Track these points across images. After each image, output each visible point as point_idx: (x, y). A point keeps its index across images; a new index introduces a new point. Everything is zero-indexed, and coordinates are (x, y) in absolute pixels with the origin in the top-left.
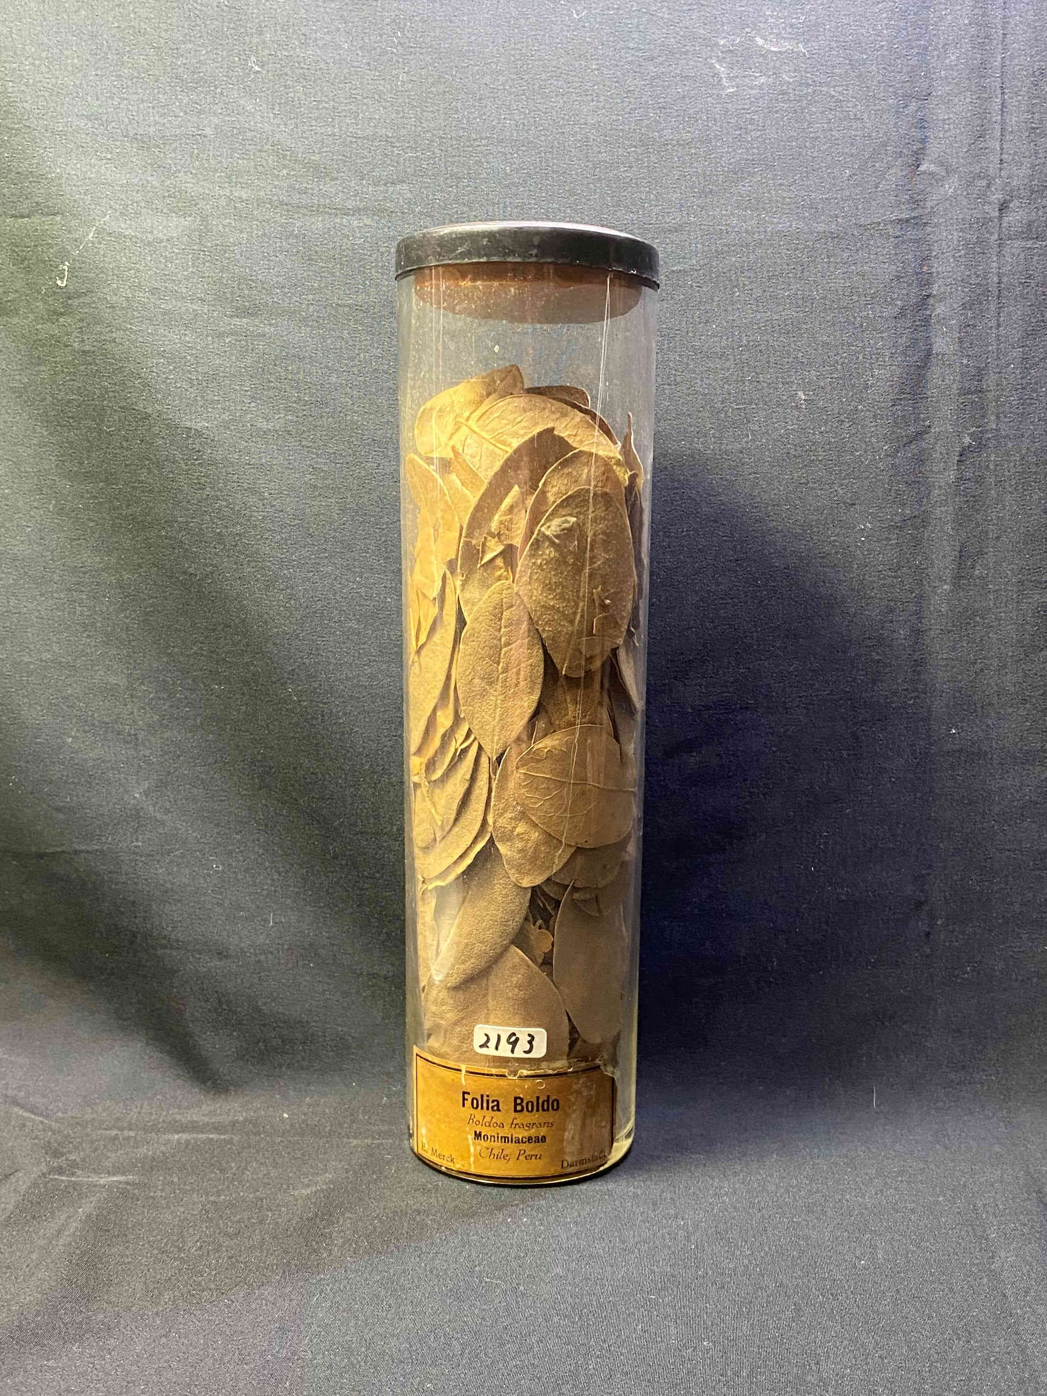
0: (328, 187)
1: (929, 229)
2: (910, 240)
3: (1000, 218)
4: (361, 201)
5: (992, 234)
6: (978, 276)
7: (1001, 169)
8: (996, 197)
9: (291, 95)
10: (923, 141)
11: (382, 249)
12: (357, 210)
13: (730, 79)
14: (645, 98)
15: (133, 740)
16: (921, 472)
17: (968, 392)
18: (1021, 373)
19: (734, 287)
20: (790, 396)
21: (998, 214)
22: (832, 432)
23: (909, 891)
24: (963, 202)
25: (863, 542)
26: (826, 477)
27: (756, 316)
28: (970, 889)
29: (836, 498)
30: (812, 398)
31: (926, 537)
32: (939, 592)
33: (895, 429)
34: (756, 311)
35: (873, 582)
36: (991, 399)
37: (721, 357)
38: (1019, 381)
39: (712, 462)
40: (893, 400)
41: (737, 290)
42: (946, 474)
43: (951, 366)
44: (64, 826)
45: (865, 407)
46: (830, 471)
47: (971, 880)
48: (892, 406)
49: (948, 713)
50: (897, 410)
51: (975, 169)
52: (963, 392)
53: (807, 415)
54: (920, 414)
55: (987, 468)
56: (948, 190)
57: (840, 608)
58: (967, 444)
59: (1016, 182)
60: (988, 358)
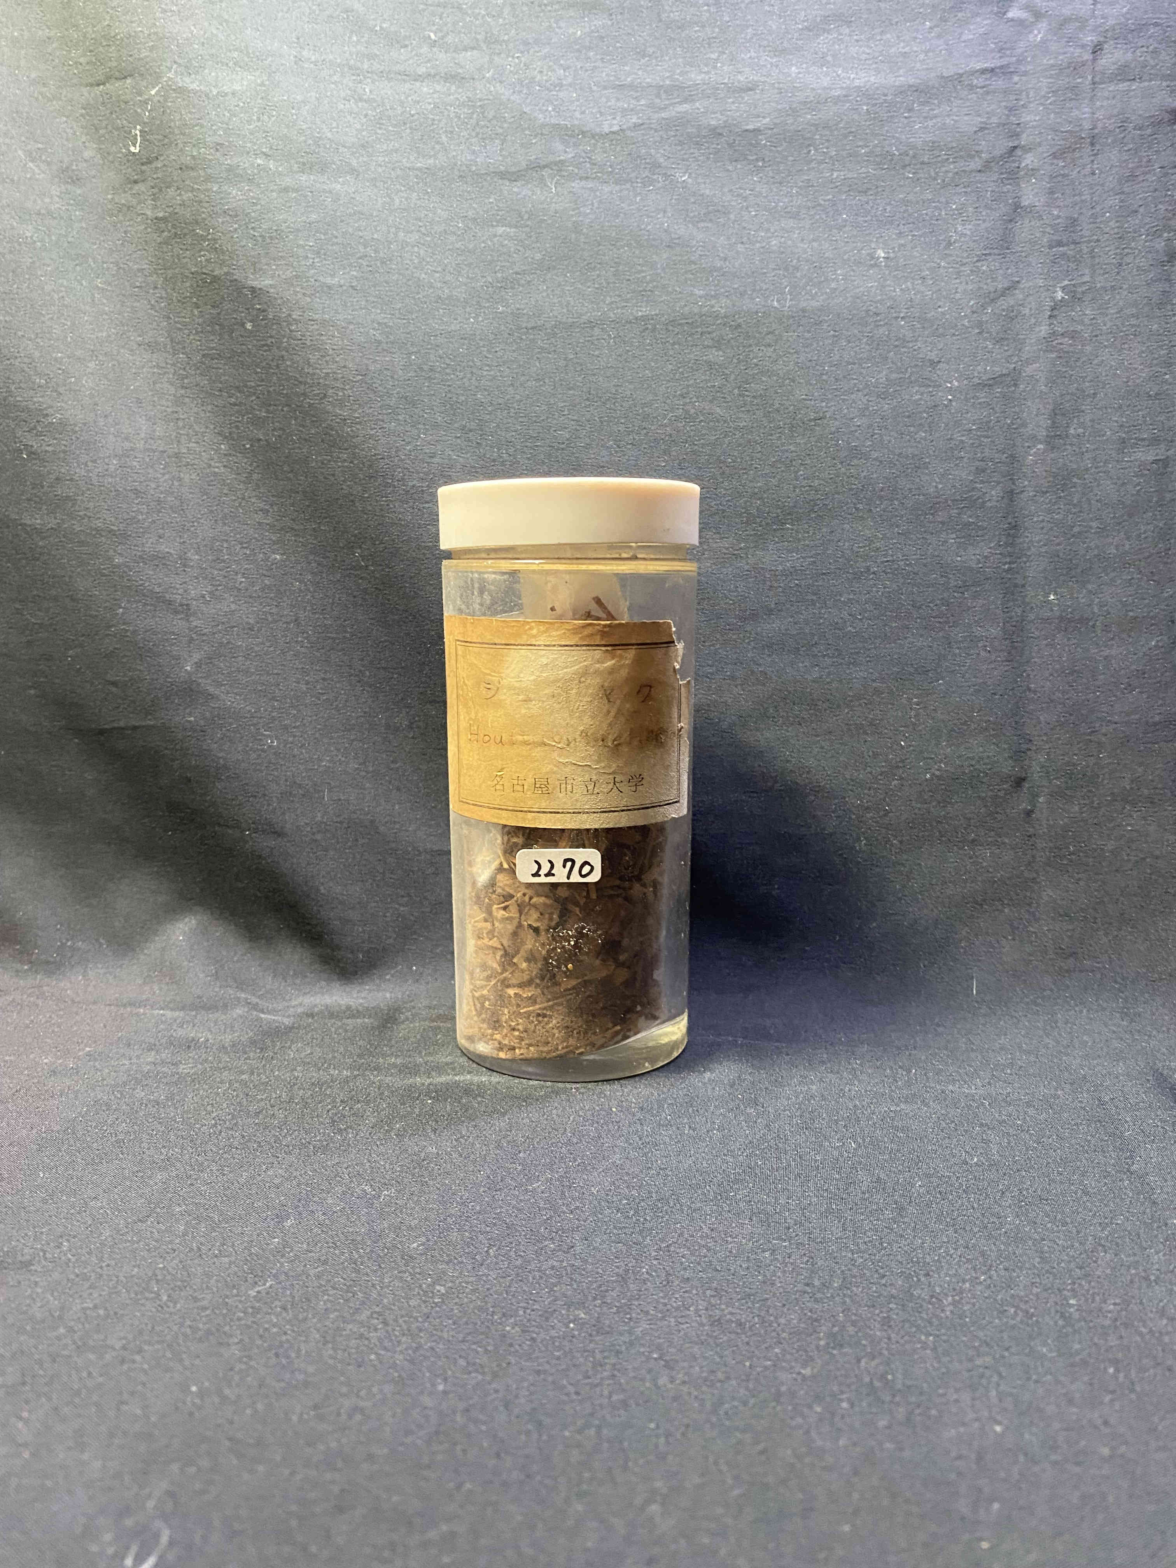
1: (1016, 78)
2: (995, 90)
3: (1094, 60)
5: (1084, 78)
6: (1070, 123)
7: (1094, 10)
8: (1090, 38)
15: (186, 610)
16: (1010, 329)
17: (1060, 244)
18: (1117, 222)
19: (809, 145)
20: (868, 254)
21: (1091, 57)
22: (914, 289)
23: (1007, 767)
24: (1053, 47)
25: (950, 400)
26: (909, 335)
27: (832, 175)
28: (1074, 765)
29: (920, 356)
30: (892, 255)
31: (1017, 396)
32: (1032, 452)
33: (981, 285)
34: (832, 170)
35: (962, 442)
36: (1085, 250)
37: (795, 216)
38: (1116, 230)
39: (788, 319)
40: (978, 256)
41: (812, 148)
42: (1037, 329)
43: (1040, 218)
44: (120, 701)
45: (949, 263)
46: (913, 329)
47: (1075, 755)
48: (977, 261)
49: (1046, 578)
50: (982, 266)
51: (1067, 11)
52: (1054, 244)
53: (887, 272)
54: (1007, 269)
55: (1082, 322)
56: (1036, 36)
57: (927, 468)
58: (1060, 298)
59: (1111, 22)
60: (1081, 209)
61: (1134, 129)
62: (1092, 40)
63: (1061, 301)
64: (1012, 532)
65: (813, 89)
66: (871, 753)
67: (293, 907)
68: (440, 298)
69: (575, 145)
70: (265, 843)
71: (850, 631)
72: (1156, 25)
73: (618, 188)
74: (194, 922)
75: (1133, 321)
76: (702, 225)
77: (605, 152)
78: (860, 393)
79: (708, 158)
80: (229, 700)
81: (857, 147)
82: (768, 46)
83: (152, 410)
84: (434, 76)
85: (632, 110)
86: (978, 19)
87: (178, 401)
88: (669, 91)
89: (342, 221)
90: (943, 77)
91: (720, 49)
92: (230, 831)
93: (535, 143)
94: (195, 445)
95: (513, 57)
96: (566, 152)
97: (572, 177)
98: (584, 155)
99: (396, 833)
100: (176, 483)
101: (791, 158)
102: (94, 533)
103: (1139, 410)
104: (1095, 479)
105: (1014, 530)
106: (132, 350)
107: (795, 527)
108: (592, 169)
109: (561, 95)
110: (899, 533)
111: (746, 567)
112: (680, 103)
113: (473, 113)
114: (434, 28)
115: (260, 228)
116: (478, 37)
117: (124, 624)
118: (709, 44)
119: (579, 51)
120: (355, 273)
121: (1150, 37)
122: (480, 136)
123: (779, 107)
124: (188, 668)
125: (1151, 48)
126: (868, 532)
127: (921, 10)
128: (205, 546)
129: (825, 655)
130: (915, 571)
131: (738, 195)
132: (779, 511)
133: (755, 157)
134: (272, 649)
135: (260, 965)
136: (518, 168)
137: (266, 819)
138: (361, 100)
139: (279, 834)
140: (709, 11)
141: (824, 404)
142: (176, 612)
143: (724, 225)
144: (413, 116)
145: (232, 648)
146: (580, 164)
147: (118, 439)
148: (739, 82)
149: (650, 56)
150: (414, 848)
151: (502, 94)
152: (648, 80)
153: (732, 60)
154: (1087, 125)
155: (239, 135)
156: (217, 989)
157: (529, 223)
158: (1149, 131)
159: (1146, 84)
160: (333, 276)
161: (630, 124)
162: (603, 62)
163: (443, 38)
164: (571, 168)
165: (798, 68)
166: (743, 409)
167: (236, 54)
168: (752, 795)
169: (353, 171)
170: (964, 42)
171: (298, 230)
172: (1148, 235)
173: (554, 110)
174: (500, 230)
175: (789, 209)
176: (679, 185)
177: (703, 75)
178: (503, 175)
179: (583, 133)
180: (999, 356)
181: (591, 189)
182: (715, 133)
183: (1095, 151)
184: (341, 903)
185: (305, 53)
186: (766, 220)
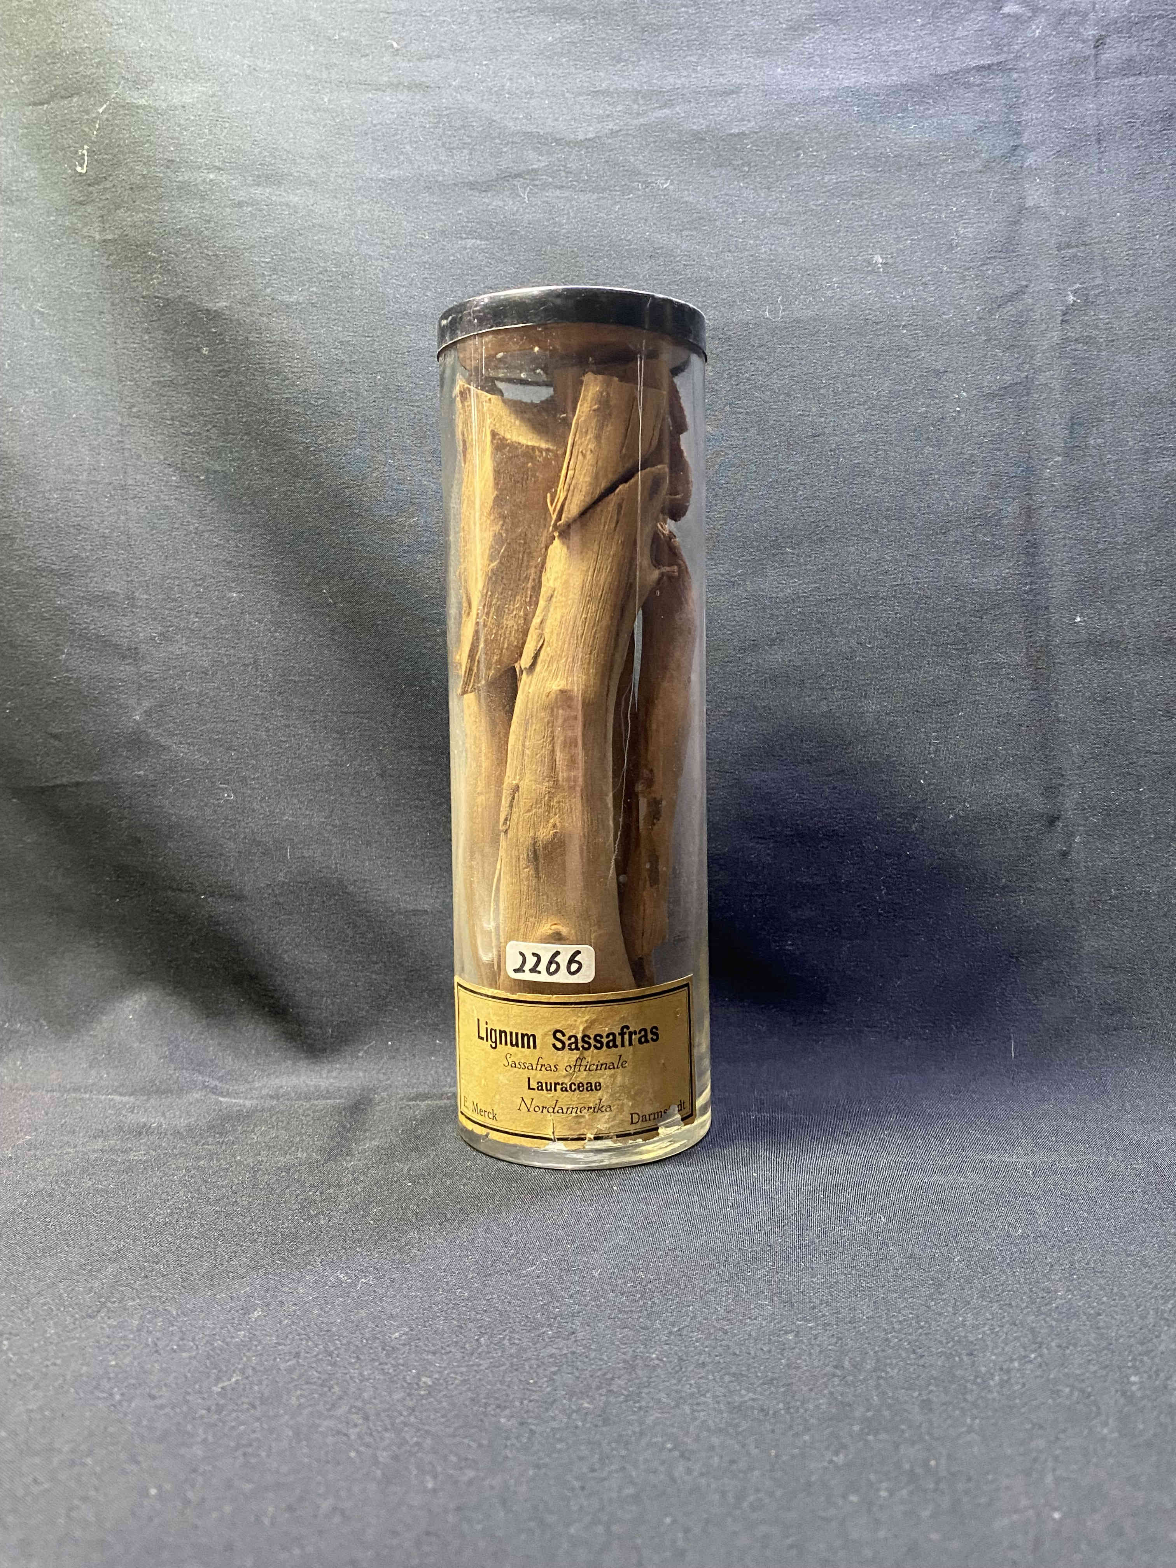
1: (1015, 75)
2: (993, 88)
3: (1096, 55)
5: (1087, 73)
6: (1074, 120)
7: (1094, 4)
8: (1091, 32)
15: (132, 654)
16: (1019, 335)
17: (1069, 246)
18: (1129, 222)
19: (799, 149)
20: (865, 260)
21: (1093, 52)
22: (915, 295)
23: (1039, 804)
24: (1053, 41)
25: (958, 411)
26: (912, 343)
27: (823, 179)
28: (1112, 801)
29: (925, 366)
30: (890, 261)
31: (1030, 405)
32: (1050, 464)
33: (988, 289)
34: (823, 174)
35: (972, 455)
36: (1097, 252)
37: (786, 223)
38: (1127, 230)
39: (781, 331)
40: (982, 259)
41: (801, 152)
42: (1049, 336)
43: (1047, 219)
44: (63, 756)
45: (950, 268)
46: (915, 337)
47: (1113, 789)
48: (981, 265)
49: (1071, 599)
50: (988, 270)
51: (1065, 5)
52: (1062, 246)
53: (886, 279)
54: (1014, 273)
55: (1096, 327)
56: (1034, 31)
57: (936, 485)
58: (1072, 302)
59: (1113, 15)
60: (1089, 209)
61: (1142, 125)
62: (1094, 35)
63: (1073, 305)
64: (1031, 550)
65: (800, 91)
66: (887, 793)
67: (253, 978)
68: (407, 313)
69: (548, 153)
70: (223, 908)
71: (859, 661)
72: (1160, 17)
73: (595, 196)
74: (145, 999)
75: (1151, 324)
76: (685, 233)
77: (581, 160)
78: (862, 407)
79: (691, 165)
80: (181, 750)
81: (850, 149)
82: (752, 48)
83: (95, 439)
84: (397, 86)
85: (608, 116)
86: (972, 15)
87: (123, 430)
88: (648, 96)
89: (300, 235)
90: (937, 76)
91: (700, 51)
92: (184, 896)
93: (505, 153)
94: (143, 476)
95: (481, 64)
96: (539, 160)
97: (545, 186)
98: (559, 163)
99: (366, 892)
100: (122, 518)
101: (779, 162)
102: (34, 573)
103: (1162, 418)
104: (1119, 492)
105: (1032, 549)
106: (75, 377)
107: (795, 552)
108: (566, 177)
109: (533, 102)
110: (909, 555)
111: (745, 595)
112: (660, 108)
113: (438, 122)
114: (396, 37)
115: (214, 246)
116: (443, 44)
117: (67, 671)
118: (687, 46)
119: (549, 57)
120: (314, 289)
121: (1155, 30)
122: (447, 146)
123: (765, 110)
124: (138, 718)
125: (1156, 42)
126: (875, 554)
127: (912, 7)
128: (155, 584)
129: (833, 688)
130: (928, 594)
131: (724, 202)
132: (777, 534)
133: (740, 162)
134: (228, 694)
135: (220, 1044)
136: (488, 179)
137: (223, 881)
138: (319, 110)
139: (239, 897)
140: (687, 12)
141: (823, 419)
142: (124, 657)
143: (709, 233)
144: (375, 126)
145: (184, 694)
146: (553, 172)
147: (60, 471)
148: (721, 84)
149: (626, 60)
150: (387, 909)
151: (468, 103)
152: (624, 85)
153: (713, 63)
154: (1092, 122)
155: (190, 149)
156: (171, 1072)
157: (502, 235)
158: (1158, 127)
159: (1153, 78)
160: (290, 294)
161: (607, 131)
162: (576, 69)
163: (405, 47)
164: (544, 177)
165: (783, 69)
166: (735, 427)
167: (185, 65)
168: (760, 841)
169: (311, 183)
170: (958, 39)
171: (253, 247)
172: (1162, 235)
173: (525, 117)
174: (470, 243)
175: (779, 215)
176: (660, 193)
177: (683, 79)
178: (472, 186)
179: (557, 141)
180: (1009, 364)
181: (568, 200)
182: (698, 137)
183: (1102, 149)
184: (306, 972)
185: (259, 63)
186: (755, 227)
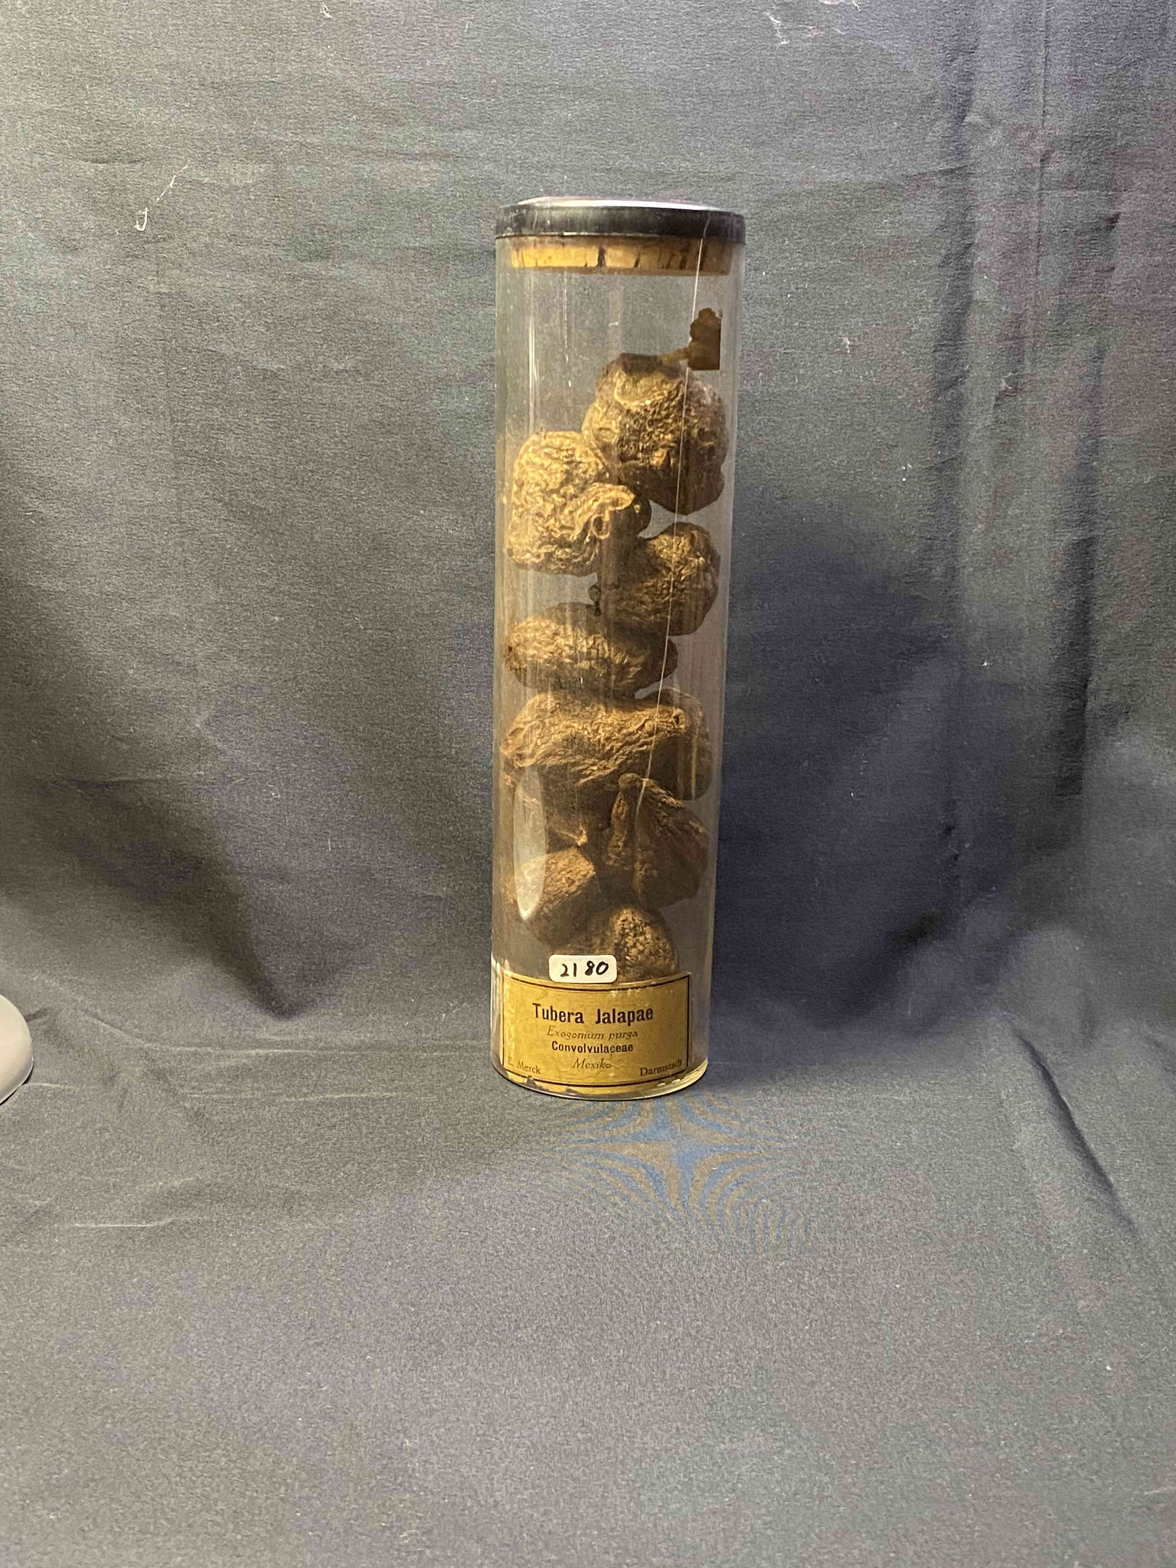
0: (397, 133)
1: (973, 180)
2: (954, 191)
3: (1042, 168)
4: (429, 146)
5: (1033, 184)
6: (1019, 225)
7: (1043, 122)
8: (1038, 147)
9: (361, 42)
10: (968, 93)
11: (449, 194)
12: (424, 156)
13: (784, 31)
14: (703, 48)
15: (192, 671)
16: (959, 415)
17: (1006, 338)
20: (835, 342)
21: (1040, 165)
22: (876, 377)
23: (940, 816)
24: (1006, 152)
25: (905, 482)
26: (870, 420)
27: (804, 264)
29: (879, 440)
30: (857, 343)
32: (974, 531)
35: (913, 521)
36: (1028, 344)
40: (935, 346)
42: (983, 417)
43: (990, 313)
45: (908, 353)
46: (873, 414)
48: (934, 352)
51: (1020, 121)
52: (1001, 338)
53: (852, 360)
55: (1022, 412)
56: (991, 141)
58: (1004, 388)
59: (1059, 133)
60: (1026, 306)
61: (1076, 234)
62: (1041, 149)
63: (1005, 391)
64: (953, 604)
65: (788, 183)
66: (824, 804)
80: (236, 755)
90: (908, 176)
117: (134, 683)
124: (198, 726)
125: (1093, 159)
128: (209, 609)
142: (185, 673)
145: (236, 706)
150: (407, 894)
154: (1034, 228)
155: (251, 226)
158: (1088, 237)
159: (1087, 192)
177: (686, 163)
180: (949, 442)
183: (1040, 253)
